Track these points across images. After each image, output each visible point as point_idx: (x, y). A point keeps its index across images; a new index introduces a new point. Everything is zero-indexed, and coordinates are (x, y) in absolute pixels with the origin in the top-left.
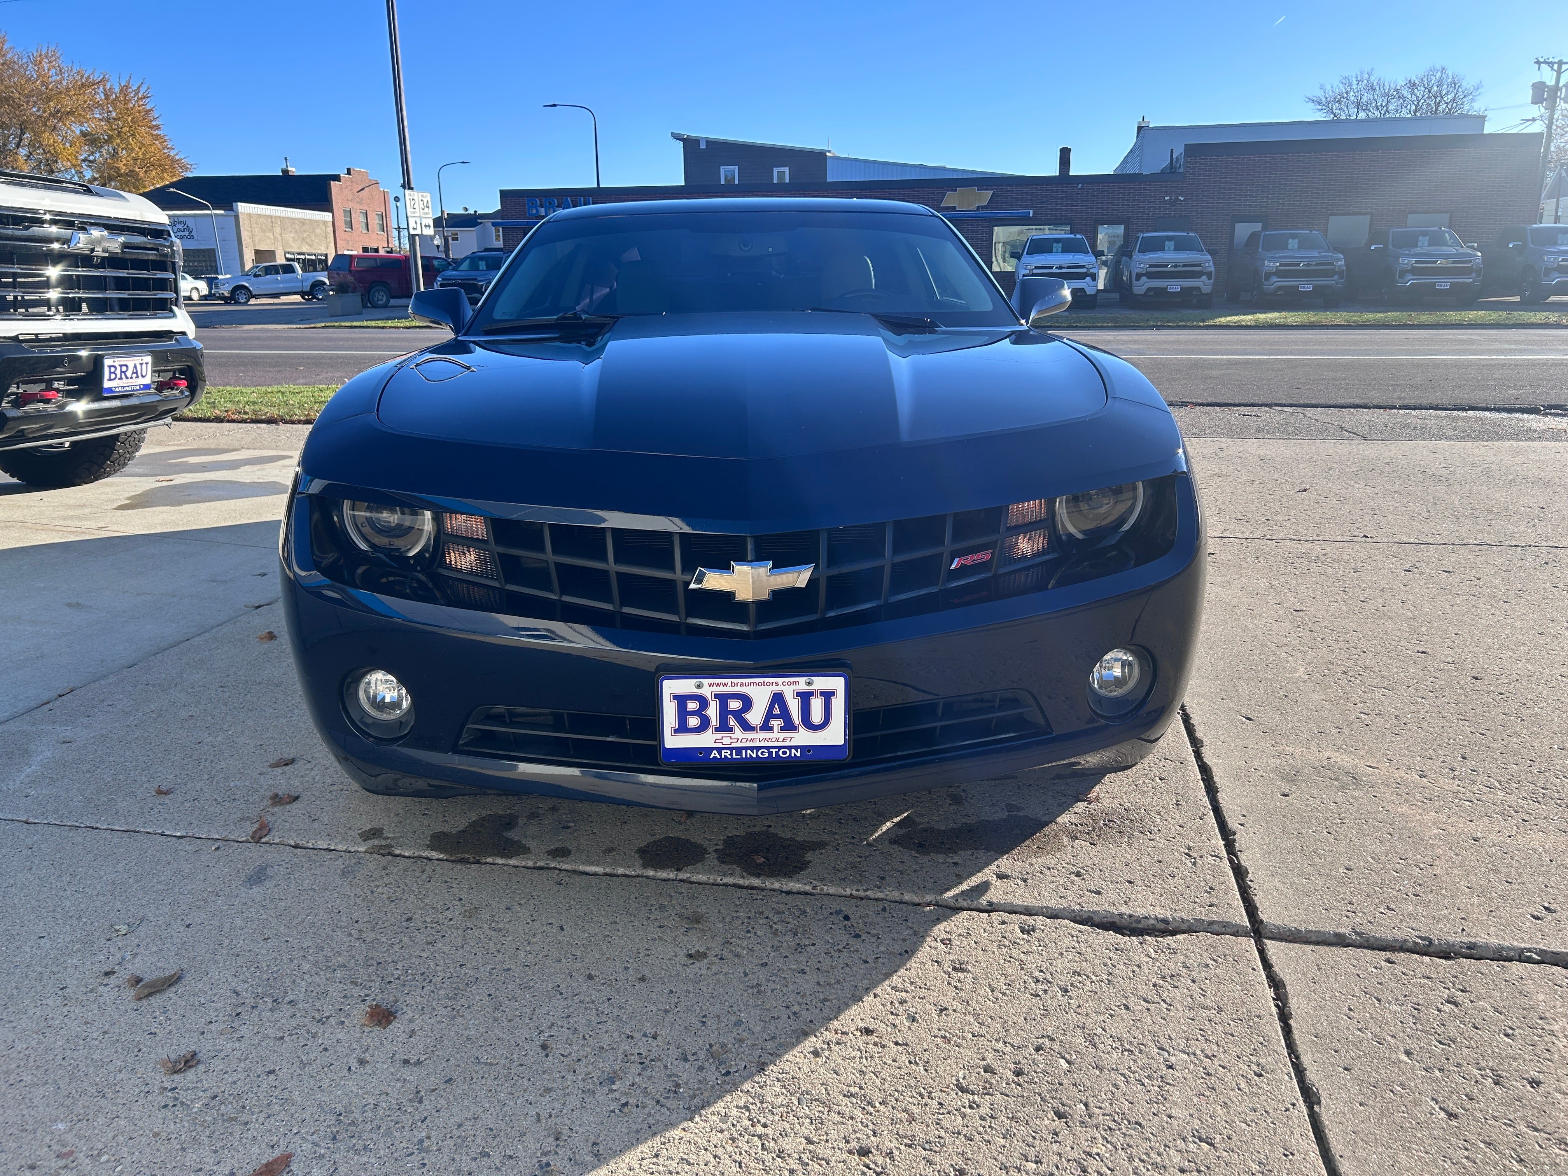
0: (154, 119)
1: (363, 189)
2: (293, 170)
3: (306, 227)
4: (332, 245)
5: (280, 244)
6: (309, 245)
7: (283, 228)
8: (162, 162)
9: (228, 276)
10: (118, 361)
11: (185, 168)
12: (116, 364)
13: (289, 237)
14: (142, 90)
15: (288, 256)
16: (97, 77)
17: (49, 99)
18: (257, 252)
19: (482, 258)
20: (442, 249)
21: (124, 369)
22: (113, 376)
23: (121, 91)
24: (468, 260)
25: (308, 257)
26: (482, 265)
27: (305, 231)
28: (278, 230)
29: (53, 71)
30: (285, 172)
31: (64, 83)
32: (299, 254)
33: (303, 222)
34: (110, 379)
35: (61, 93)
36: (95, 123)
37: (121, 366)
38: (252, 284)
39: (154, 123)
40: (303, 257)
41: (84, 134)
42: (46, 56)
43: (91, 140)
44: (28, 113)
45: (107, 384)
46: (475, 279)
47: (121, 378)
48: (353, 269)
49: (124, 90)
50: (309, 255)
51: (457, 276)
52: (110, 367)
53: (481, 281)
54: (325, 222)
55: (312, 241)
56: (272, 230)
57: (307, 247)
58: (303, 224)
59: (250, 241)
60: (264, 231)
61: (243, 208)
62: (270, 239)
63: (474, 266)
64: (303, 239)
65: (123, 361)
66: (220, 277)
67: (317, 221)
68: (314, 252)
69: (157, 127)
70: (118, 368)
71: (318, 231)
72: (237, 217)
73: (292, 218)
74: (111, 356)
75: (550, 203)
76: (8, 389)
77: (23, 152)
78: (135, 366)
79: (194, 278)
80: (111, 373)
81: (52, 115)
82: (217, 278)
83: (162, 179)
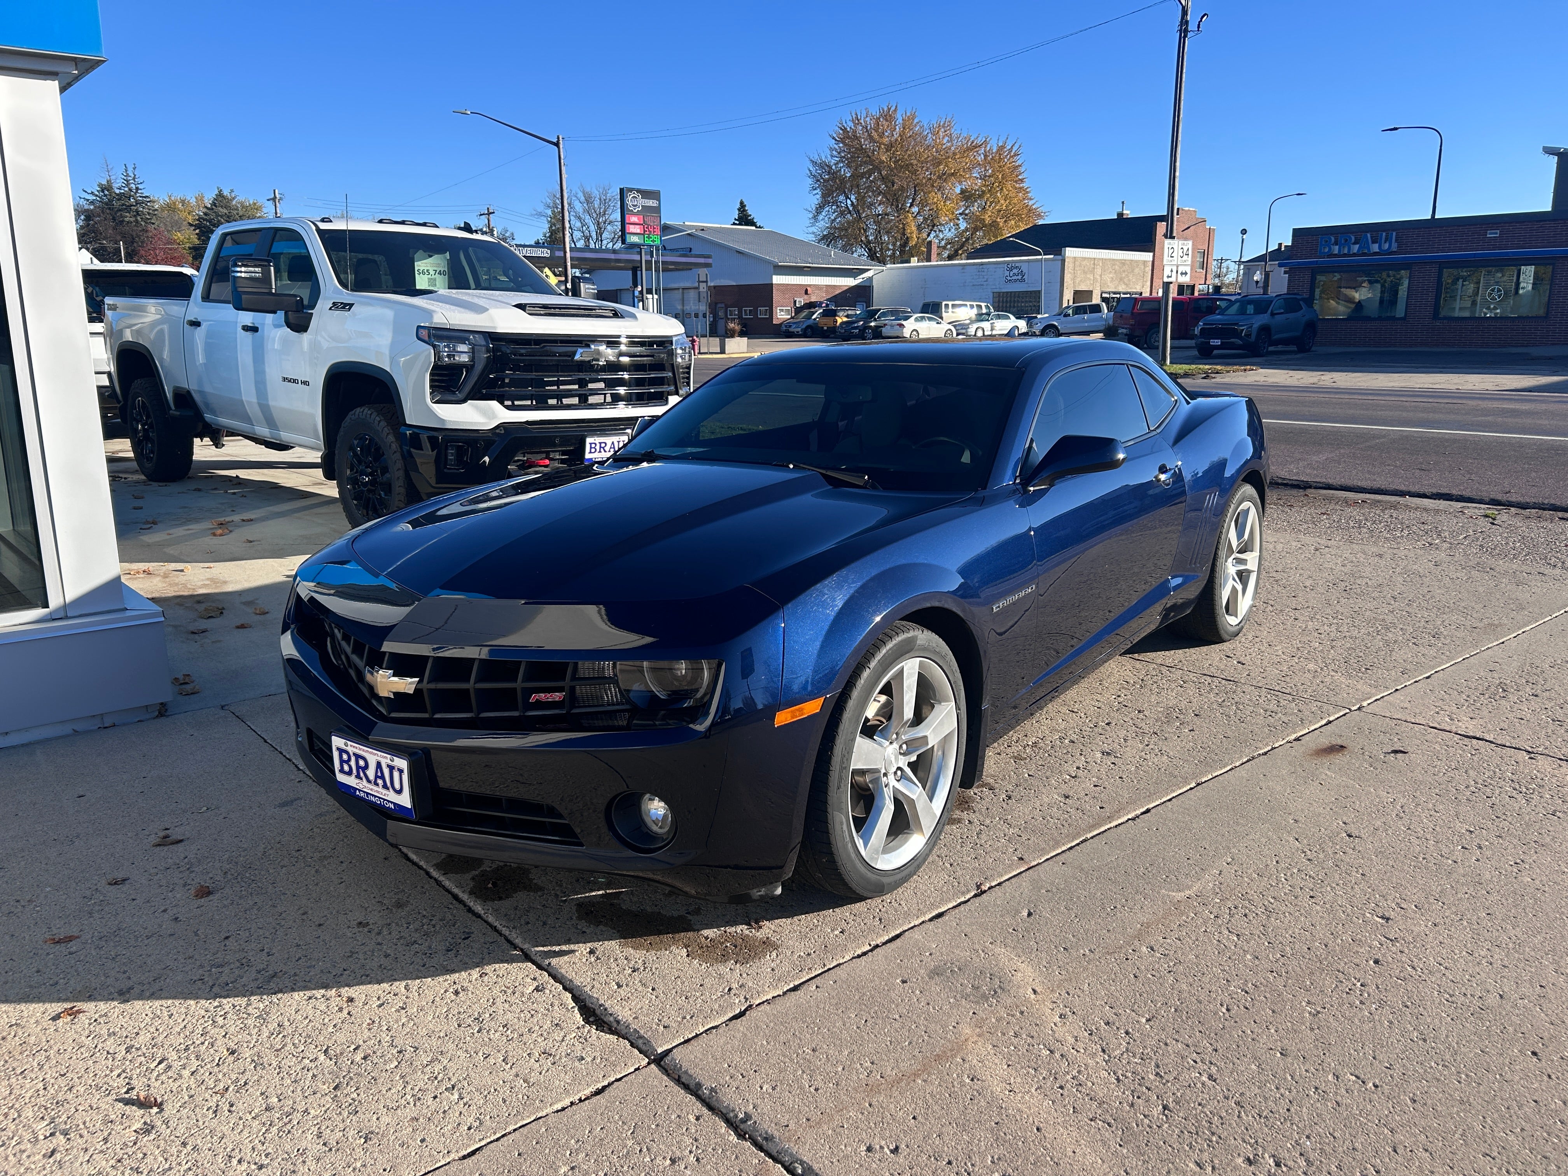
0: (1020, 174)
1: (1189, 228)
2: (1128, 213)
3: (1126, 268)
4: (1149, 283)
5: (1098, 285)
6: (1126, 284)
7: (1104, 270)
8: (1020, 212)
9: (1047, 315)
10: (598, 440)
11: (1039, 216)
12: (597, 442)
13: (1107, 277)
14: (1015, 149)
15: (1104, 295)
16: (979, 141)
17: (940, 163)
18: (1076, 293)
19: (1250, 302)
20: (1261, 284)
21: (603, 445)
22: (593, 450)
23: (998, 150)
24: (1238, 304)
25: (1122, 296)
26: (1250, 309)
27: (1124, 271)
28: (1098, 271)
29: (947, 138)
30: (1120, 215)
31: (953, 148)
32: (1115, 293)
33: (1123, 262)
34: (591, 452)
35: (949, 157)
36: (973, 181)
37: (600, 443)
38: (1061, 323)
39: (1020, 177)
40: (1118, 296)
41: (963, 192)
42: (943, 127)
43: (967, 196)
44: (921, 177)
45: (588, 456)
46: (1236, 324)
47: (600, 452)
48: (1135, 311)
49: (1001, 148)
50: (1124, 294)
51: (1219, 320)
52: (591, 444)
53: (1242, 326)
54: (1145, 262)
55: (1129, 280)
56: (1093, 271)
57: (1124, 286)
58: (1124, 264)
59: (1071, 282)
60: (1085, 272)
61: (1071, 252)
62: (1090, 279)
63: (1242, 311)
64: (1121, 279)
65: (602, 439)
66: (1039, 316)
67: (1137, 261)
68: (1129, 291)
69: (1022, 181)
70: (598, 445)
71: (1137, 271)
72: (1063, 261)
73: (1114, 260)
74: (592, 436)
75: (1346, 240)
76: (514, 456)
77: (915, 209)
78: (613, 443)
79: (1017, 318)
80: (591, 448)
81: (940, 177)
82: (1036, 317)
83: (1019, 226)
